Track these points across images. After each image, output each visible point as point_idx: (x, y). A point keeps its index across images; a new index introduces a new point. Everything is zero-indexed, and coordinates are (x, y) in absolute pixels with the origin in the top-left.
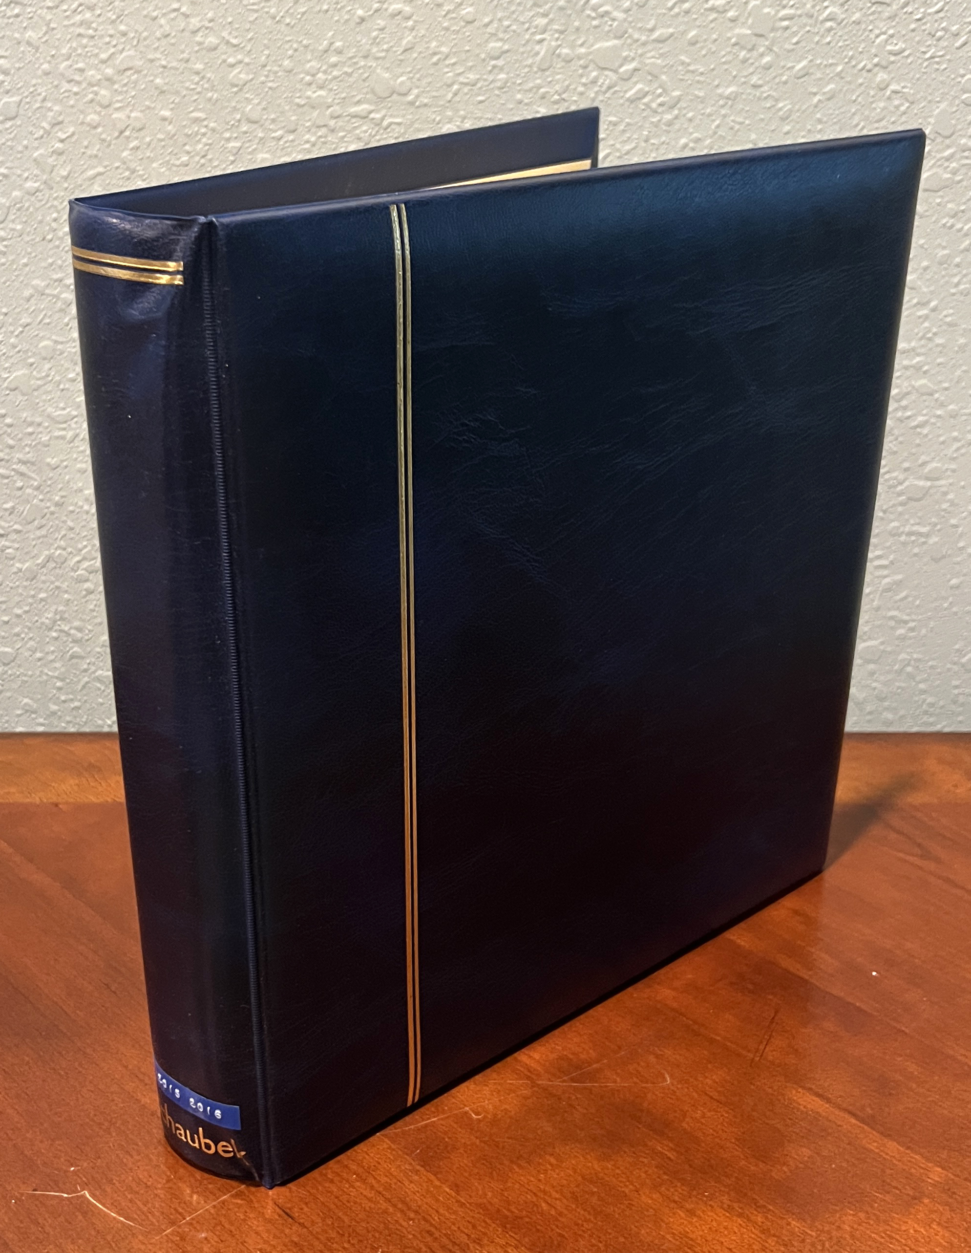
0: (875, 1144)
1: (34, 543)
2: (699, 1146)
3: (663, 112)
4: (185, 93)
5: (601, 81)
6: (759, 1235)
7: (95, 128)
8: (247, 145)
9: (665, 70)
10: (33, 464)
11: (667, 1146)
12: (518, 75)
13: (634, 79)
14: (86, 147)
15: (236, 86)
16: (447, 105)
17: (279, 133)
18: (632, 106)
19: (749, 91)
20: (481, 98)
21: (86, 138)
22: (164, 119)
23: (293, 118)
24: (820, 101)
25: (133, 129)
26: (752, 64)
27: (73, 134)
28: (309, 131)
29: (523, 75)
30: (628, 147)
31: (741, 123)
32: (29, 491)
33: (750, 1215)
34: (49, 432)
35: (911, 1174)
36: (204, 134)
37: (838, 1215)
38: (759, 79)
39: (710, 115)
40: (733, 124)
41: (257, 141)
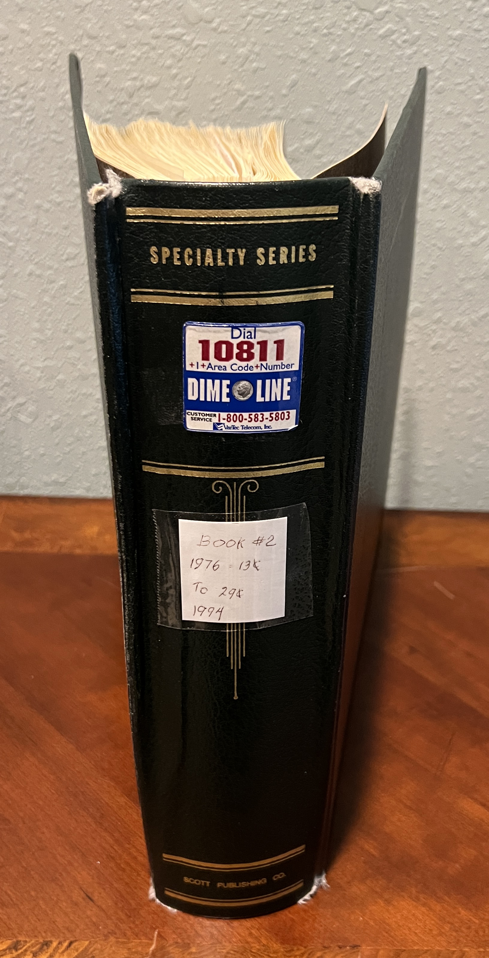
3: (405, 48)
5: (360, 20)
9: (410, 14)
12: (297, 11)
13: (386, 19)
16: (242, 32)
17: (112, 48)
18: (382, 41)
22: (23, 31)
23: (124, 36)
26: (476, 12)
28: (136, 47)
29: (301, 11)
31: (464, 60)
36: (54, 46)
38: (481, 24)
39: (441, 52)
40: (457, 60)
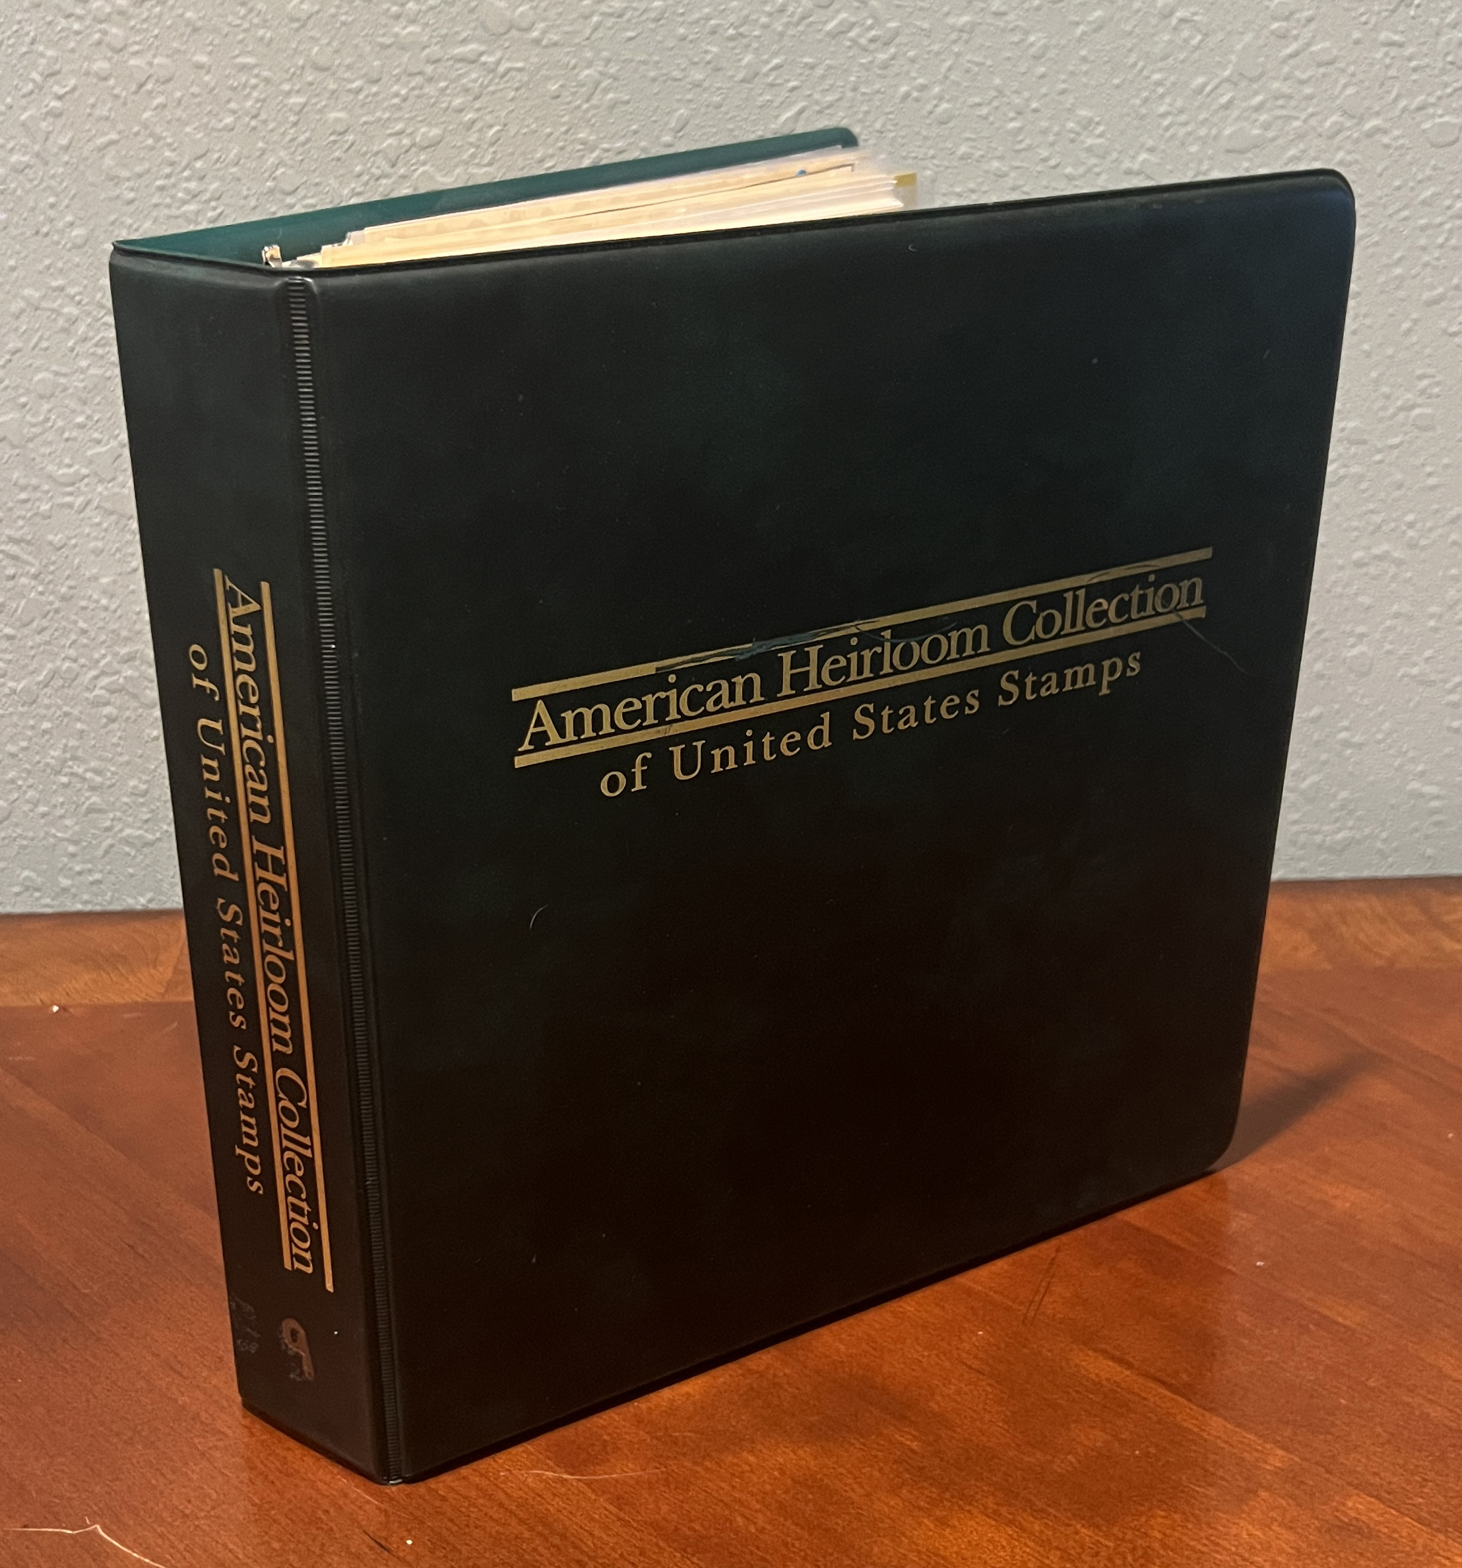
0: (1194, 1422)
1: (32, 653)
2: (954, 1431)
4: (226, 30)
6: (1038, 1548)
7: (105, 79)
8: (314, 101)
10: (29, 543)
11: (912, 1434)
14: (93, 106)
15: (298, 20)
19: (988, 21)
20: (630, 34)
21: (92, 94)
24: (1084, 33)
25: (157, 81)
27: (74, 89)
30: (829, 98)
32: (24, 580)
33: (1024, 1523)
34: (52, 497)
35: (1243, 1459)
37: (1143, 1519)
41: (328, 95)
